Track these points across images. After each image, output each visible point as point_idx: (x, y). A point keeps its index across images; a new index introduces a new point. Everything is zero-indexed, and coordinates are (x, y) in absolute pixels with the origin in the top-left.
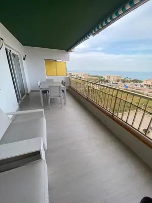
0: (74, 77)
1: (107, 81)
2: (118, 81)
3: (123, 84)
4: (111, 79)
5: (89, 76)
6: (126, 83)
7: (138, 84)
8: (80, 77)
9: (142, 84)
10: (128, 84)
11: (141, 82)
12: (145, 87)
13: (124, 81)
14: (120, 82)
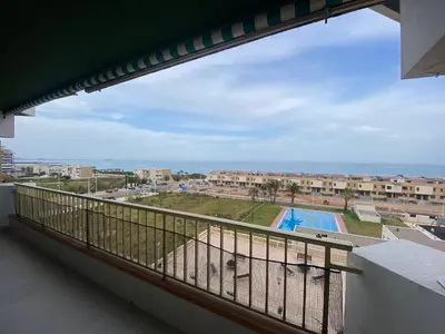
0: (45, 176)
1: (144, 182)
2: (167, 178)
3: (177, 184)
4: (152, 176)
5: (95, 171)
6: (181, 182)
7: (200, 180)
8: (68, 178)
9: (206, 180)
10: (187, 183)
11: (204, 177)
12: (211, 184)
13: (177, 178)
14: (171, 181)
